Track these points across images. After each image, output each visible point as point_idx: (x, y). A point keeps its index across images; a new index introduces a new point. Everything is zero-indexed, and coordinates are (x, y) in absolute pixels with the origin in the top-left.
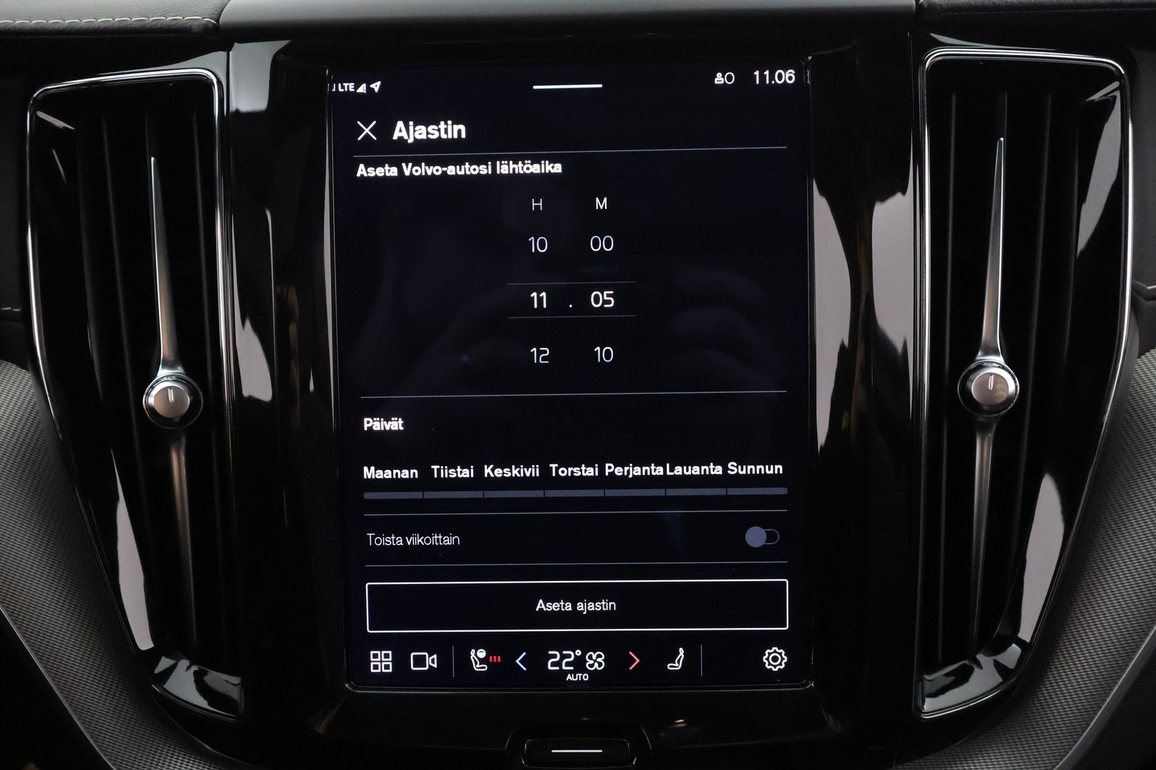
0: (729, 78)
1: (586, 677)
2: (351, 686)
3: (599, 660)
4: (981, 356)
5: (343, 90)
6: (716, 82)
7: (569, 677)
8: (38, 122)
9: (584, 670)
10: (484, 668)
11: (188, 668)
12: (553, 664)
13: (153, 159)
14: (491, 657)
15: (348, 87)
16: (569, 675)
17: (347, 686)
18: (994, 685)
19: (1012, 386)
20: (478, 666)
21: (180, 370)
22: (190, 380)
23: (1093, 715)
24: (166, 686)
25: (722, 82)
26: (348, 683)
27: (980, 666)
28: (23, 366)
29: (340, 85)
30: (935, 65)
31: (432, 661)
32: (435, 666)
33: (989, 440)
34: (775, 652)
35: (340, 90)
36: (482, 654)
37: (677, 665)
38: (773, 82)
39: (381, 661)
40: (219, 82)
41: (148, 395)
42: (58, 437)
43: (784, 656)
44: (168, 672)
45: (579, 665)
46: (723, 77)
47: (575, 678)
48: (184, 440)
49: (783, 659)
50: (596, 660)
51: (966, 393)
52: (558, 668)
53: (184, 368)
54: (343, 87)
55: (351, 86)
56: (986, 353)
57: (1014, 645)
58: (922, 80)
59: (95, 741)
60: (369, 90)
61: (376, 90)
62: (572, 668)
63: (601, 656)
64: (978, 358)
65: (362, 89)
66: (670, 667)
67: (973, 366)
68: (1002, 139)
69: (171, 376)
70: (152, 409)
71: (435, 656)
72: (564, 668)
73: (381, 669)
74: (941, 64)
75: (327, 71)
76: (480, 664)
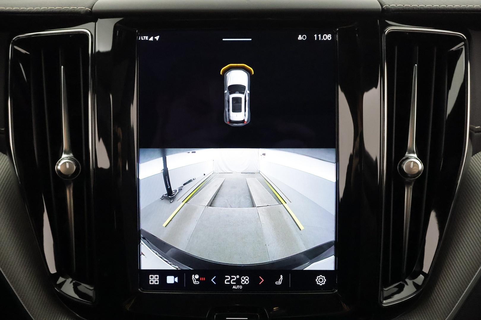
0: (304, 37)
1: (241, 287)
2: (141, 290)
3: (247, 280)
4: (407, 154)
5: (143, 39)
6: (299, 39)
7: (234, 287)
8: (14, 50)
9: (240, 284)
10: (198, 283)
11: (71, 282)
12: (227, 281)
13: (62, 67)
14: (201, 278)
15: (145, 38)
17: (139, 290)
18: (413, 292)
19: (421, 166)
21: (71, 155)
22: (75, 159)
23: (454, 306)
24: (62, 289)
25: (301, 39)
26: (140, 289)
27: (407, 284)
28: (4, 153)
29: (142, 37)
30: (389, 33)
32: (177, 282)
33: (411, 189)
36: (197, 277)
37: (279, 282)
38: (322, 39)
39: (154, 280)
40: (91, 35)
41: (58, 165)
42: (19, 183)
44: (63, 283)
45: (238, 282)
46: (302, 37)
47: (236, 287)
48: (72, 184)
50: (245, 280)
51: (401, 169)
52: (229, 283)
53: (73, 154)
55: (147, 38)
56: (410, 153)
57: (421, 275)
58: (384, 39)
59: (31, 313)
60: (154, 39)
61: (157, 39)
62: (235, 283)
63: (247, 278)
65: (151, 39)
66: (277, 283)
67: (404, 158)
68: (416, 65)
69: (67, 157)
70: (59, 171)
71: (177, 278)
72: (232, 283)
73: (154, 283)
74: (391, 33)
75: (137, 31)
76: (196, 281)
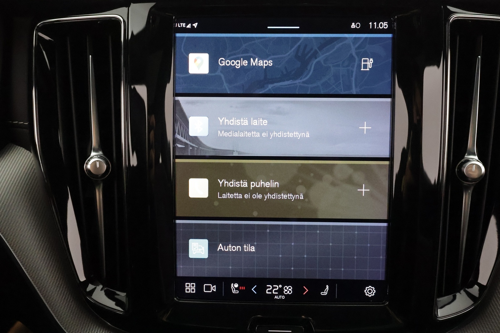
0: (358, 25)
1: (283, 297)
2: (177, 299)
3: (290, 290)
4: (467, 156)
5: (180, 26)
6: (352, 27)
7: (276, 297)
8: (39, 39)
9: (283, 294)
10: (237, 292)
11: (102, 290)
12: (269, 291)
13: (90, 56)
14: (240, 287)
15: (183, 25)
16: (276, 296)
17: (175, 299)
18: (470, 305)
19: (483, 169)
20: (234, 291)
21: (101, 153)
22: (105, 157)
24: (93, 297)
25: (355, 27)
26: (175, 297)
28: (28, 149)
29: (179, 24)
30: (454, 21)
31: (213, 288)
32: (215, 290)
33: (469, 194)
34: (370, 288)
35: (179, 26)
36: (236, 286)
37: (325, 293)
38: (378, 28)
39: (190, 288)
40: (124, 21)
41: (87, 164)
43: (374, 290)
44: (93, 290)
45: (281, 291)
46: (355, 25)
47: (278, 297)
48: (102, 185)
49: (373, 291)
50: (288, 290)
51: (461, 172)
52: (271, 293)
53: (103, 152)
54: (180, 25)
55: (184, 24)
56: (469, 154)
57: (476, 286)
58: (448, 28)
60: (192, 26)
61: (195, 27)
62: (277, 293)
63: (286, 287)
64: (466, 157)
65: (189, 26)
66: (322, 293)
67: (463, 160)
68: (480, 57)
69: (97, 155)
70: (89, 171)
71: (215, 286)
72: (274, 293)
73: (190, 291)
74: (456, 21)
75: (174, 17)
76: (235, 290)
